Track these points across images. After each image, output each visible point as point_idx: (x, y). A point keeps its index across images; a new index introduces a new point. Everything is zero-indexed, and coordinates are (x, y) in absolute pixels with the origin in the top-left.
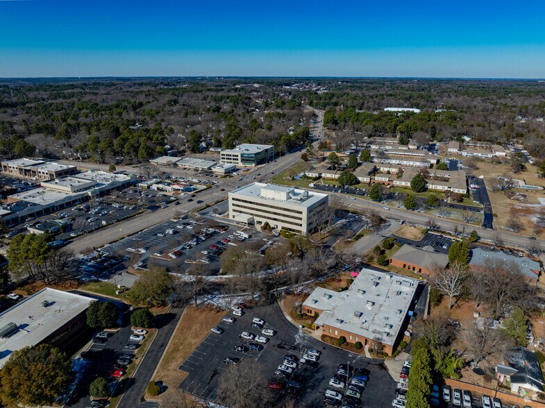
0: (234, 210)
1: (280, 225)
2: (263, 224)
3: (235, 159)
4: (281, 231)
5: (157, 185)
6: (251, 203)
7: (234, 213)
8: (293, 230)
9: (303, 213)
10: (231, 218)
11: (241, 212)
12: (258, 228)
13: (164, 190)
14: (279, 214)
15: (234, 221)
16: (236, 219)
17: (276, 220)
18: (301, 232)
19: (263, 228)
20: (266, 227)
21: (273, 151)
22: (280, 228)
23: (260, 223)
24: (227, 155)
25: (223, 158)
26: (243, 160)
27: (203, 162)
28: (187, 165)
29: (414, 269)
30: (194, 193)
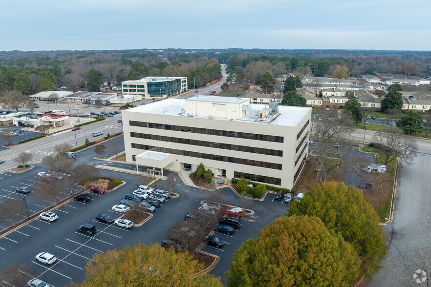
0: (134, 145)
1: (232, 169)
2: (194, 169)
4: (234, 182)
5: (18, 119)
6: (168, 127)
7: (135, 151)
8: (262, 179)
9: (285, 140)
10: (129, 160)
11: (147, 148)
12: (186, 179)
13: (28, 126)
14: (229, 147)
15: (133, 167)
16: (138, 163)
17: (221, 158)
18: (278, 181)
19: (193, 177)
20: (202, 176)
21: (186, 83)
22: (230, 176)
23: (188, 167)
24: (130, 86)
25: (125, 90)
26: (150, 91)
27: (98, 94)
28: (78, 99)
30: (75, 126)
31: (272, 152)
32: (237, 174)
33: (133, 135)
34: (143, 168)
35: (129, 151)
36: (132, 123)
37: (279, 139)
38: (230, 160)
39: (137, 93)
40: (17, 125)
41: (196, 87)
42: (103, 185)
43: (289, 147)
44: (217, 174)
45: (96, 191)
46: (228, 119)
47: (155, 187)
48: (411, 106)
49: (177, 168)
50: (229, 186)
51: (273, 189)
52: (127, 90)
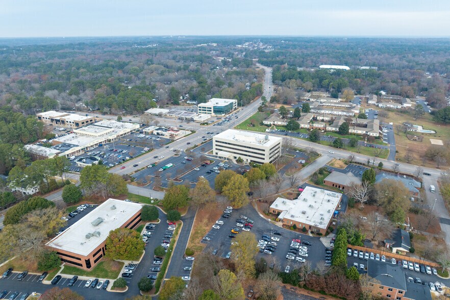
0: (216, 149)
1: (250, 159)
2: (237, 158)
3: (209, 111)
4: (250, 163)
5: (157, 131)
6: (229, 144)
7: (217, 151)
8: (258, 162)
10: (214, 154)
11: (221, 150)
12: (234, 161)
13: (162, 135)
14: (249, 152)
15: (216, 157)
16: (218, 155)
17: (246, 155)
18: (263, 163)
19: (237, 161)
20: (240, 161)
21: (237, 104)
22: (249, 161)
23: (235, 158)
24: (203, 107)
25: (200, 110)
26: (215, 111)
27: (185, 113)
28: (174, 115)
29: (339, 187)
30: (184, 136)
31: (262, 154)
32: (251, 161)
33: (216, 145)
34: (220, 157)
35: (215, 151)
36: (216, 141)
37: (264, 150)
38: (249, 156)
39: (207, 112)
40: (156, 134)
41: (243, 106)
42: (209, 162)
43: (267, 153)
44: (245, 160)
45: (207, 164)
47: (225, 163)
48: (355, 131)
49: (232, 158)
50: (248, 164)
52: (201, 110)
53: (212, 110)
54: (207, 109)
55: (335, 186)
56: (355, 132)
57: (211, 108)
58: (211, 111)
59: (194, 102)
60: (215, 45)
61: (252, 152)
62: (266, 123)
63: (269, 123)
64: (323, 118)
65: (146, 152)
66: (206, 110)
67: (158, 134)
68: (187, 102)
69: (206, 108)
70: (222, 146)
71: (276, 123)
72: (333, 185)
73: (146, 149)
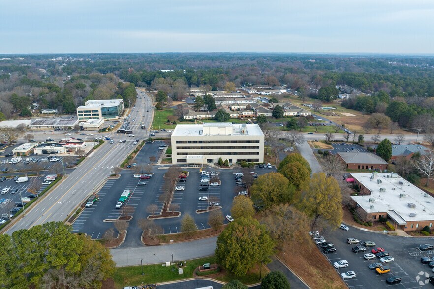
0: (179, 154)
1: (235, 158)
3: (95, 115)
5: (42, 149)
7: (179, 157)
8: (249, 160)
9: (260, 142)
11: (187, 154)
12: (213, 166)
13: (52, 153)
14: (234, 148)
16: (188, 162)
17: (230, 154)
18: (257, 160)
21: (123, 104)
22: (234, 161)
23: (211, 160)
24: (85, 111)
25: (80, 115)
26: (104, 115)
27: (61, 121)
28: (44, 126)
29: (367, 167)
30: (94, 149)
31: (254, 148)
32: (238, 160)
33: (178, 148)
34: (189, 165)
35: (175, 158)
36: (178, 142)
37: (258, 141)
38: (235, 154)
39: (92, 117)
40: (40, 153)
42: (183, 175)
43: (262, 145)
46: (227, 134)
49: (204, 162)
51: (256, 164)
52: (82, 115)
53: (100, 113)
54: (91, 113)
55: (361, 168)
56: (287, 114)
57: (97, 111)
58: (98, 115)
59: (54, 111)
60: (22, 59)
61: (240, 148)
62: (187, 118)
63: (191, 118)
64: (238, 107)
65: (54, 182)
66: (90, 115)
67: (45, 152)
68: (43, 112)
69: (89, 111)
70: (189, 148)
71: (198, 117)
72: (359, 167)
73: (50, 177)
